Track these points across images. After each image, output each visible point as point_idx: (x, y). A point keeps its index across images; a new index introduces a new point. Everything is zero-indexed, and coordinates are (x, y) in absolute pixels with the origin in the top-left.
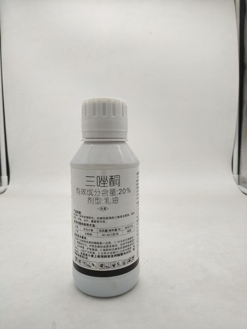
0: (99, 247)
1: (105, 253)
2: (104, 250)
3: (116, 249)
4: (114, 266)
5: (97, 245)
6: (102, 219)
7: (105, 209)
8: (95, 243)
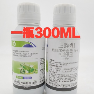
0: (63, 77)
1: (66, 80)
2: (65, 78)
3: (71, 78)
4: (69, 86)
5: (62, 76)
6: (65, 64)
7: (67, 59)
8: (61, 75)
